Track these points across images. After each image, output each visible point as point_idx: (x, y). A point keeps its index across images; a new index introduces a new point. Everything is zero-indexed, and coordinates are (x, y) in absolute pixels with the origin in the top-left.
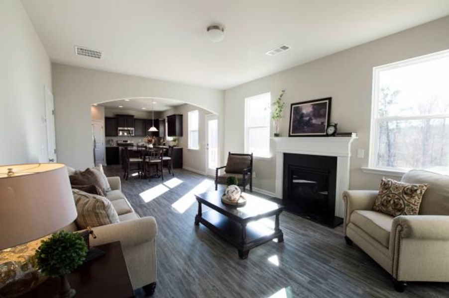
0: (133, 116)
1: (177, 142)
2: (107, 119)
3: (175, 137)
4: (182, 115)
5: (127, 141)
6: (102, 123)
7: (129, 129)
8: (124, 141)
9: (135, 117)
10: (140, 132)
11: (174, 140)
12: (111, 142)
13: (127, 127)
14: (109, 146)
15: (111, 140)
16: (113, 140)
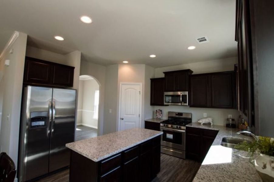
5: (181, 115)
6: (141, 87)
8: (177, 114)
15: (158, 111)
16: (161, 111)
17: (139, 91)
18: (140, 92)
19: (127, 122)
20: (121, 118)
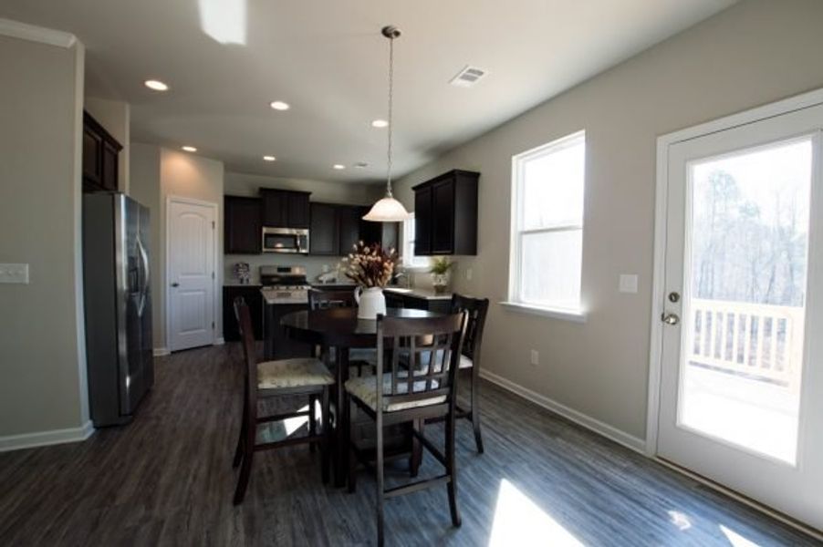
0: (308, 194)
1: (447, 274)
2: (231, 203)
3: (440, 258)
4: (475, 176)
5: (288, 270)
6: (215, 212)
7: (294, 231)
8: (280, 270)
9: (312, 198)
10: (325, 244)
11: (439, 270)
12: (241, 272)
13: (289, 226)
14: (236, 283)
15: (241, 265)
16: (247, 265)
17: (211, 221)
18: (213, 223)
19: (187, 291)
20: (173, 282)
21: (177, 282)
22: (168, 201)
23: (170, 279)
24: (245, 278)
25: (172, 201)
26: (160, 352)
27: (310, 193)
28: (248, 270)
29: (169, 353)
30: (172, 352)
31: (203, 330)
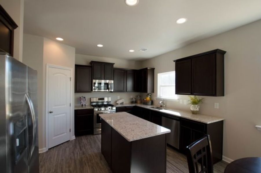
0: (112, 64)
2: (78, 67)
5: (103, 99)
6: (71, 73)
7: (107, 81)
8: (99, 99)
9: (115, 66)
12: (82, 101)
13: (105, 79)
15: (82, 98)
16: (85, 97)
17: (70, 77)
19: (57, 115)
20: (49, 111)
21: (52, 111)
22: (47, 67)
23: (48, 110)
24: (84, 105)
25: (49, 67)
26: (42, 150)
27: (114, 64)
28: (85, 100)
29: (48, 150)
30: (49, 149)
31: (65, 134)
